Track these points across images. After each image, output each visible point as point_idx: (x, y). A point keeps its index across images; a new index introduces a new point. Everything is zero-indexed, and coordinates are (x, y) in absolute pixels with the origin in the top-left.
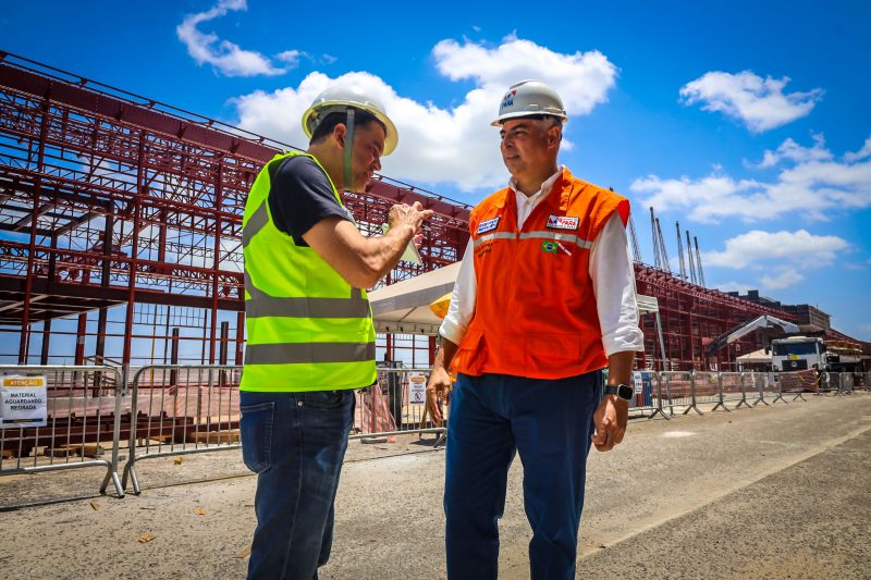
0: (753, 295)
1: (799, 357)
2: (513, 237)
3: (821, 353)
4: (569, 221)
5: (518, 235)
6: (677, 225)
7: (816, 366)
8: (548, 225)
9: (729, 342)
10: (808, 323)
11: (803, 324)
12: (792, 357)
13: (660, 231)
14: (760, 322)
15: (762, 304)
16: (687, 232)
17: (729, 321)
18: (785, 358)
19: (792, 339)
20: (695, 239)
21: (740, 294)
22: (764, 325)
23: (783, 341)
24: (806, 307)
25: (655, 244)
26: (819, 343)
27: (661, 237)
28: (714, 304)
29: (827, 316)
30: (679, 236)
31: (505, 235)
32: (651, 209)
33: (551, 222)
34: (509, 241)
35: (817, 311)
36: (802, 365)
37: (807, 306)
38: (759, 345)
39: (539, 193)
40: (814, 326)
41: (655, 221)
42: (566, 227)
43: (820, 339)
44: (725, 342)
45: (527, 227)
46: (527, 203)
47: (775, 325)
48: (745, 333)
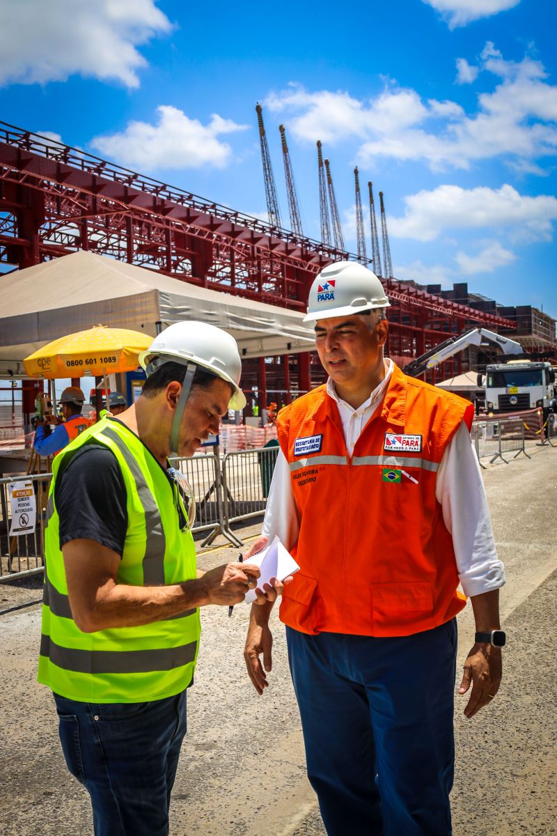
0: (461, 289)
1: (521, 390)
2: (343, 461)
3: (547, 384)
4: (411, 440)
5: (350, 461)
6: (356, 172)
7: (540, 403)
8: (386, 447)
9: (429, 366)
10: (530, 332)
11: (524, 334)
12: (512, 389)
13: (330, 181)
14: (473, 337)
15: (473, 306)
16: (370, 184)
17: (427, 329)
18: (502, 391)
19: (513, 364)
20: (381, 194)
21: (443, 289)
22: (477, 342)
23: (501, 366)
24: (527, 310)
25: (323, 201)
26: (547, 369)
27: (332, 191)
28: (408, 306)
29: (553, 322)
30: (358, 189)
31: (331, 460)
32: (319, 144)
33: (389, 443)
34: (339, 466)
35: (541, 316)
36: (524, 400)
37: (530, 306)
38: (464, 365)
39: (368, 402)
40: (537, 338)
41: (323, 164)
42: (407, 448)
43: (547, 364)
44: (424, 367)
45: (360, 448)
46: (355, 415)
47: (492, 343)
48: (452, 354)
